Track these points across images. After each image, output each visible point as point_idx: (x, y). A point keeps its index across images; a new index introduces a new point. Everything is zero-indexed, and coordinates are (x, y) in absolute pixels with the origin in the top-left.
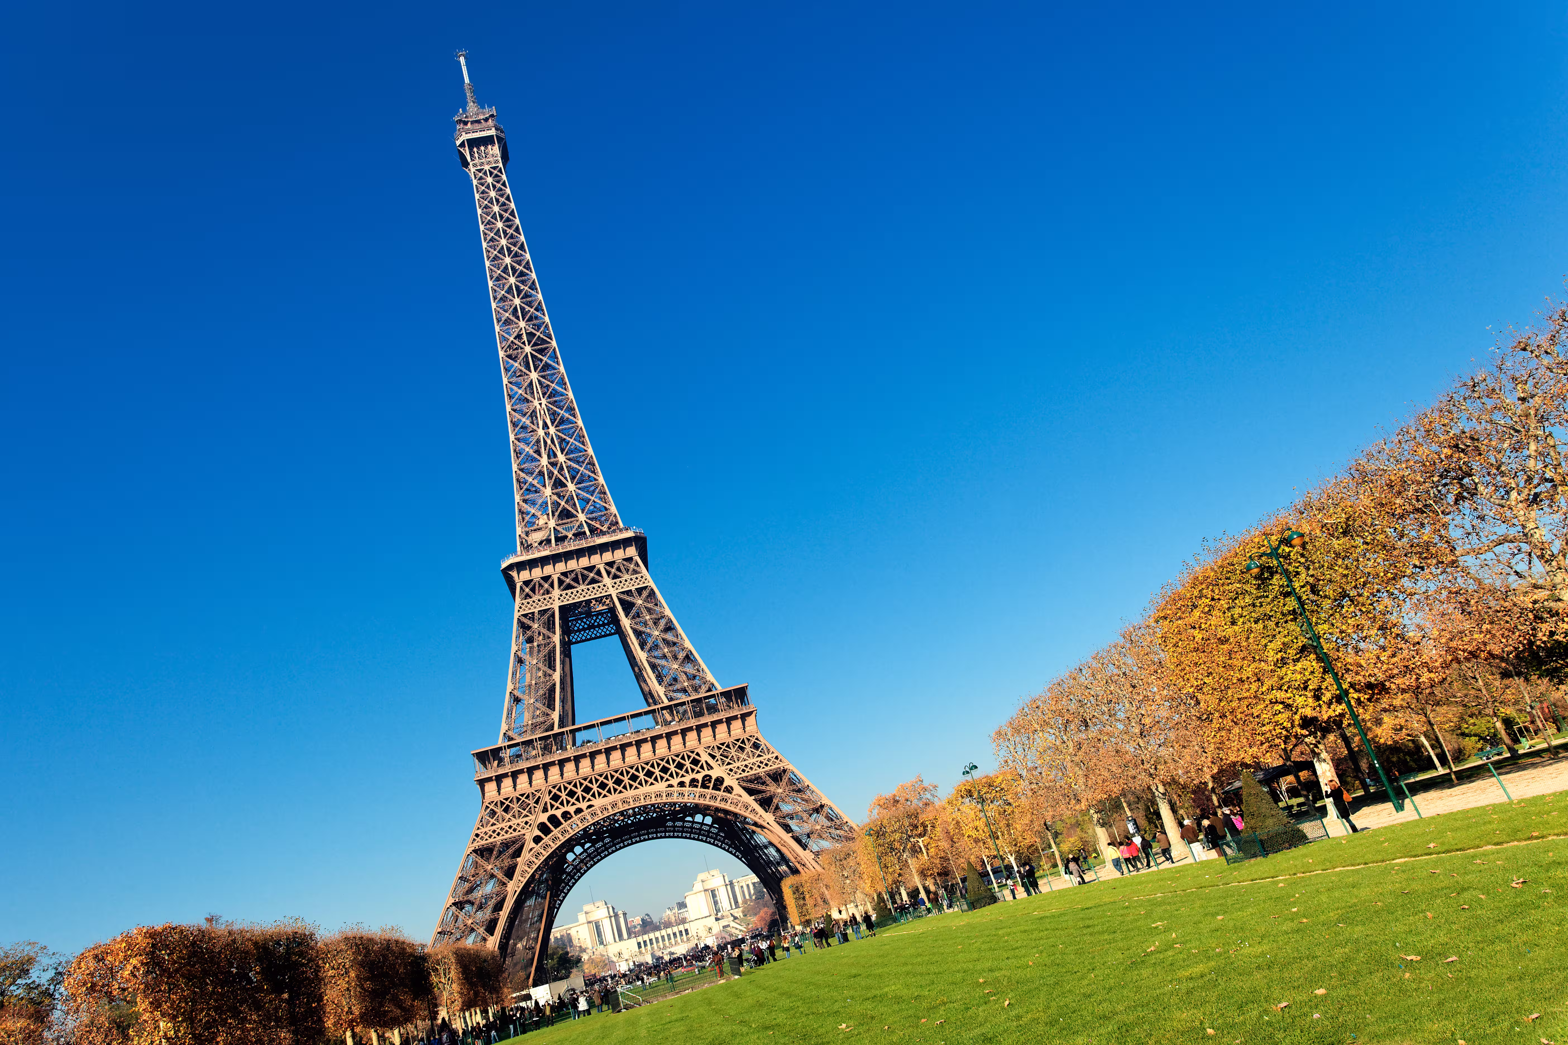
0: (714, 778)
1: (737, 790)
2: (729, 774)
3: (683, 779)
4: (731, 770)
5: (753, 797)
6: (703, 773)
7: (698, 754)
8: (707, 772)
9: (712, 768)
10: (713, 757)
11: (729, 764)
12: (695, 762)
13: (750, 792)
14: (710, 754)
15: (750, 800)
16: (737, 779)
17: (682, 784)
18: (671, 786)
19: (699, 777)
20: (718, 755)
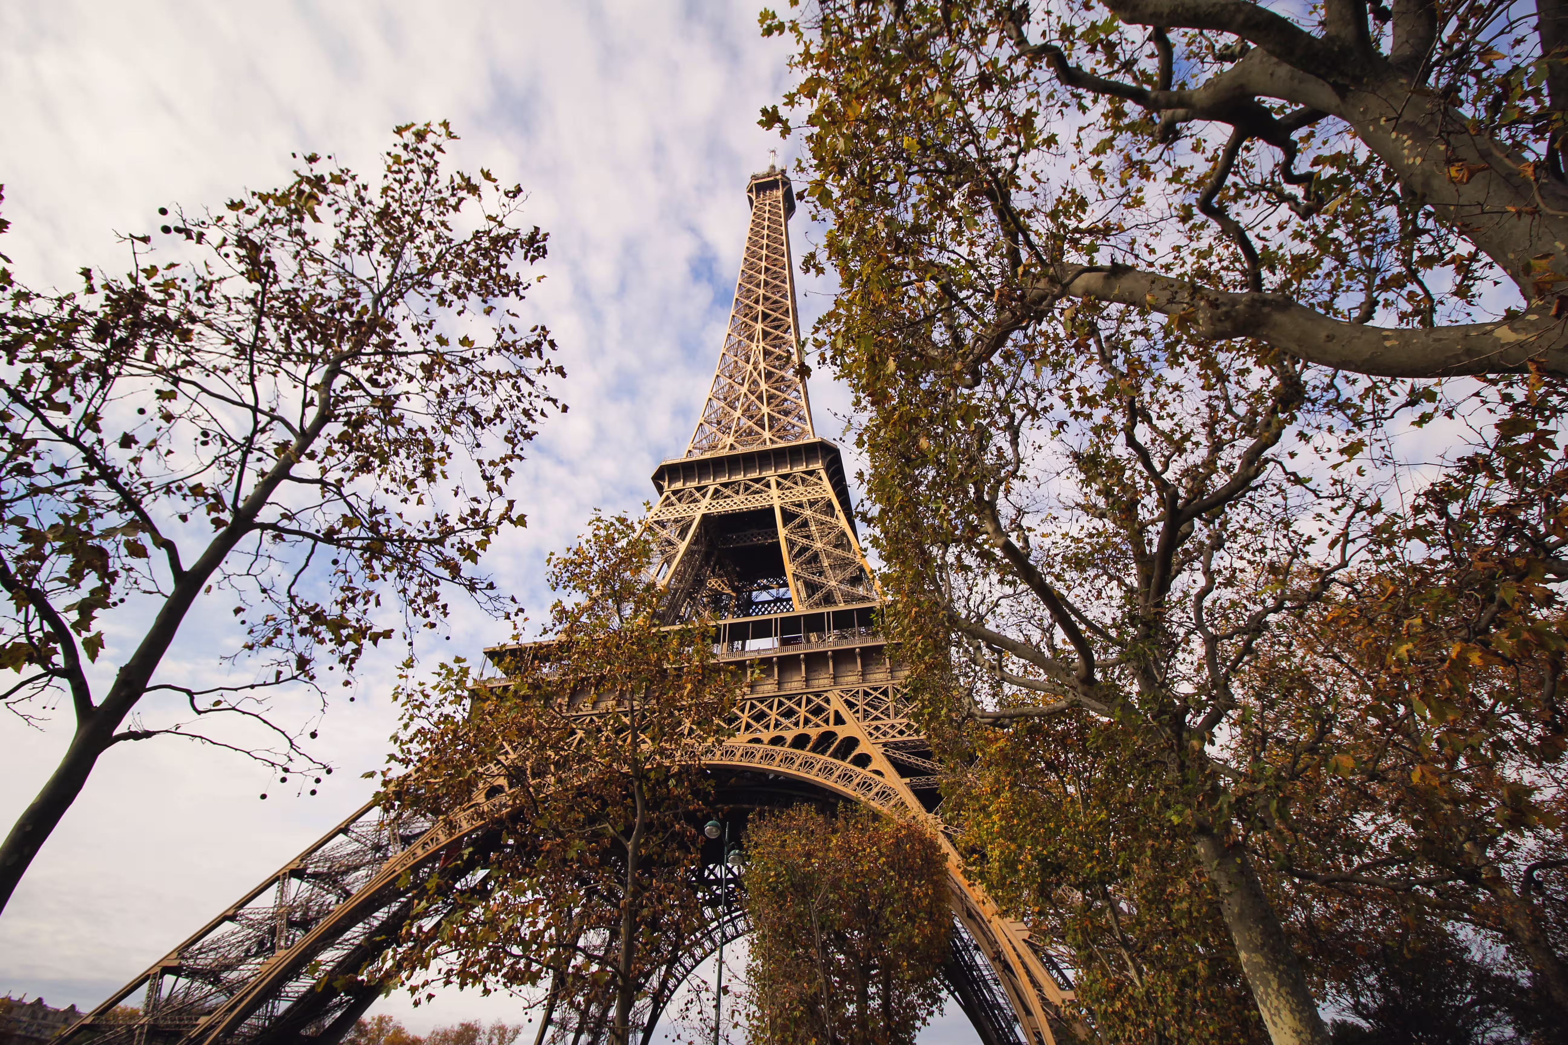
0: (841, 737)
1: (879, 762)
2: (871, 734)
3: (783, 733)
4: (877, 728)
5: (908, 780)
6: (825, 728)
7: (827, 701)
8: (832, 727)
9: (843, 722)
10: (851, 705)
11: (876, 718)
12: (818, 711)
13: (903, 770)
14: (846, 701)
15: (899, 785)
16: (885, 745)
17: (777, 741)
18: (758, 741)
19: (814, 733)
20: (860, 703)
